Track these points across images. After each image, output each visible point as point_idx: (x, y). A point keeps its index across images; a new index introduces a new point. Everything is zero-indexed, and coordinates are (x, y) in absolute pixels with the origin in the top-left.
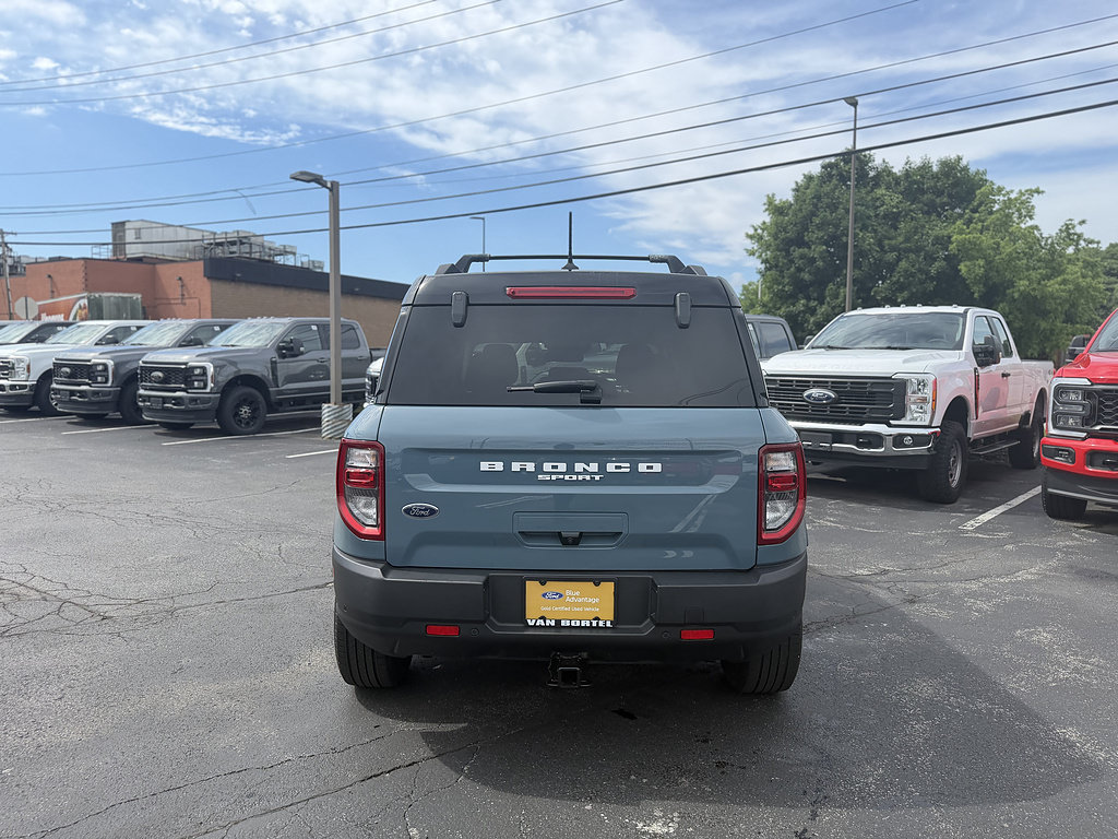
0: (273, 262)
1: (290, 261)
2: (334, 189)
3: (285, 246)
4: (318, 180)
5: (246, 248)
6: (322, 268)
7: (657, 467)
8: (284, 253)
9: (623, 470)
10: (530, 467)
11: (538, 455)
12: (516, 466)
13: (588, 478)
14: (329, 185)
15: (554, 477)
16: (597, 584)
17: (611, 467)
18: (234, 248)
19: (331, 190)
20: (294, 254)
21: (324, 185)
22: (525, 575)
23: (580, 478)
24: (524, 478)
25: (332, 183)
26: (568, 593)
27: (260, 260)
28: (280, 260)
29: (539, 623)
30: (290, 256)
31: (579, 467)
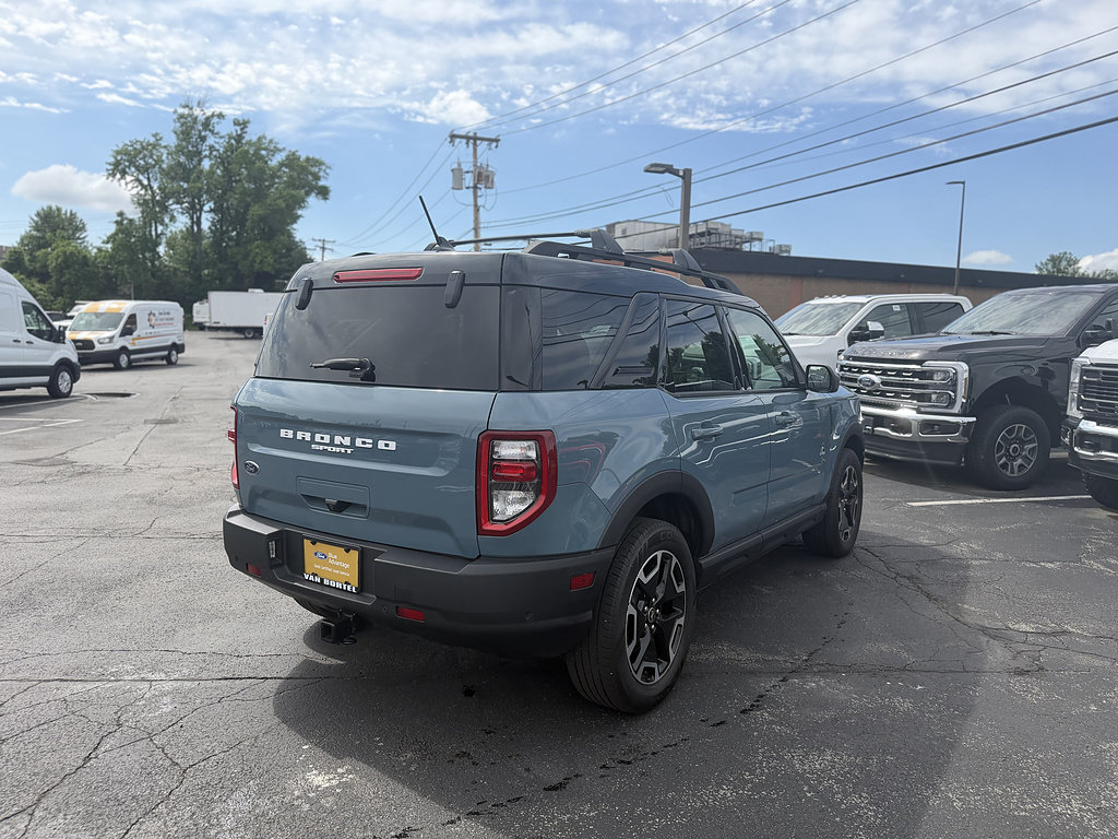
0: (740, 250)
1: (756, 247)
2: (686, 176)
3: (751, 233)
4: (669, 169)
5: (713, 238)
6: (789, 252)
7: (392, 446)
8: (751, 239)
9: (367, 446)
10: (308, 436)
11: (313, 425)
12: (300, 435)
13: (343, 450)
14: (681, 173)
15: (321, 448)
16: (347, 551)
17: (359, 443)
18: (703, 240)
19: (683, 177)
20: (760, 240)
21: (675, 172)
22: (305, 533)
23: (338, 450)
24: (304, 446)
25: (685, 171)
26: (330, 555)
27: (726, 249)
28: (746, 247)
29: (311, 578)
30: (756, 243)
31: (338, 439)
